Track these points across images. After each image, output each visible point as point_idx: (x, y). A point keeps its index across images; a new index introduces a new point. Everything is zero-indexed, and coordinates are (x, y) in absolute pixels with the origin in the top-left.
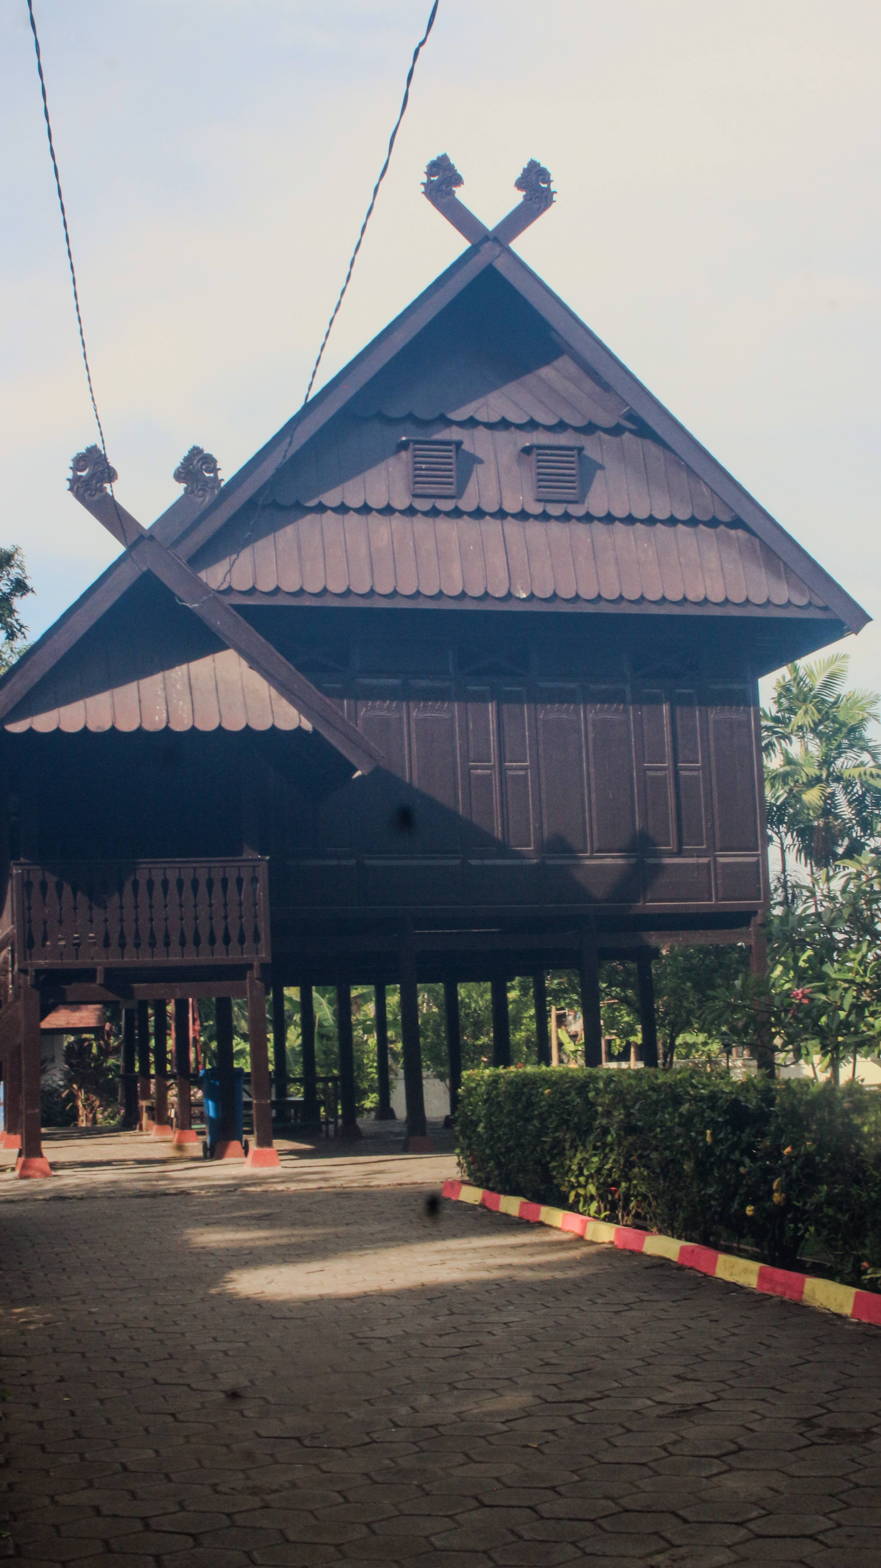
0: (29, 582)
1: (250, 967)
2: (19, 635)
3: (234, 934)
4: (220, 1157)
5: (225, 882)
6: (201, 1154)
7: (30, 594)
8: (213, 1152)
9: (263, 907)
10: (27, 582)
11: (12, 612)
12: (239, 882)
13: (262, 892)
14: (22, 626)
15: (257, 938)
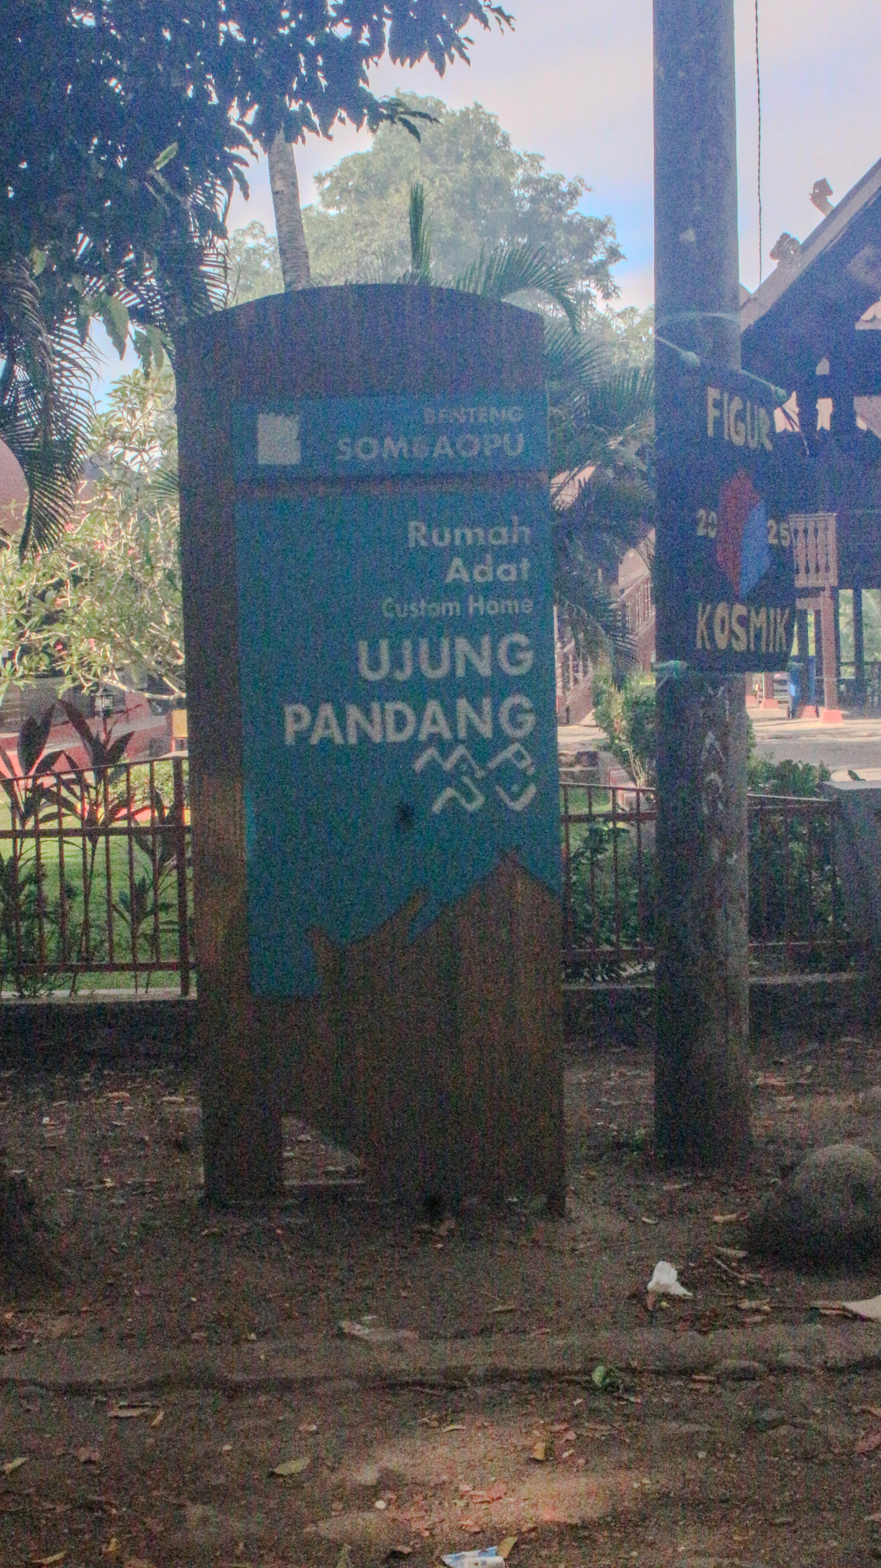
0: (621, 250)
1: (823, 589)
2: (614, 295)
3: (812, 567)
4: (799, 717)
5: (805, 531)
6: (786, 715)
7: (622, 260)
8: (793, 714)
9: (832, 547)
10: (620, 249)
11: (608, 276)
12: (816, 530)
13: (831, 537)
14: (615, 287)
15: (827, 569)
